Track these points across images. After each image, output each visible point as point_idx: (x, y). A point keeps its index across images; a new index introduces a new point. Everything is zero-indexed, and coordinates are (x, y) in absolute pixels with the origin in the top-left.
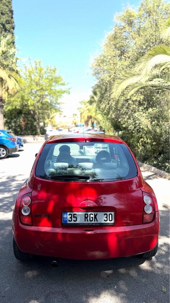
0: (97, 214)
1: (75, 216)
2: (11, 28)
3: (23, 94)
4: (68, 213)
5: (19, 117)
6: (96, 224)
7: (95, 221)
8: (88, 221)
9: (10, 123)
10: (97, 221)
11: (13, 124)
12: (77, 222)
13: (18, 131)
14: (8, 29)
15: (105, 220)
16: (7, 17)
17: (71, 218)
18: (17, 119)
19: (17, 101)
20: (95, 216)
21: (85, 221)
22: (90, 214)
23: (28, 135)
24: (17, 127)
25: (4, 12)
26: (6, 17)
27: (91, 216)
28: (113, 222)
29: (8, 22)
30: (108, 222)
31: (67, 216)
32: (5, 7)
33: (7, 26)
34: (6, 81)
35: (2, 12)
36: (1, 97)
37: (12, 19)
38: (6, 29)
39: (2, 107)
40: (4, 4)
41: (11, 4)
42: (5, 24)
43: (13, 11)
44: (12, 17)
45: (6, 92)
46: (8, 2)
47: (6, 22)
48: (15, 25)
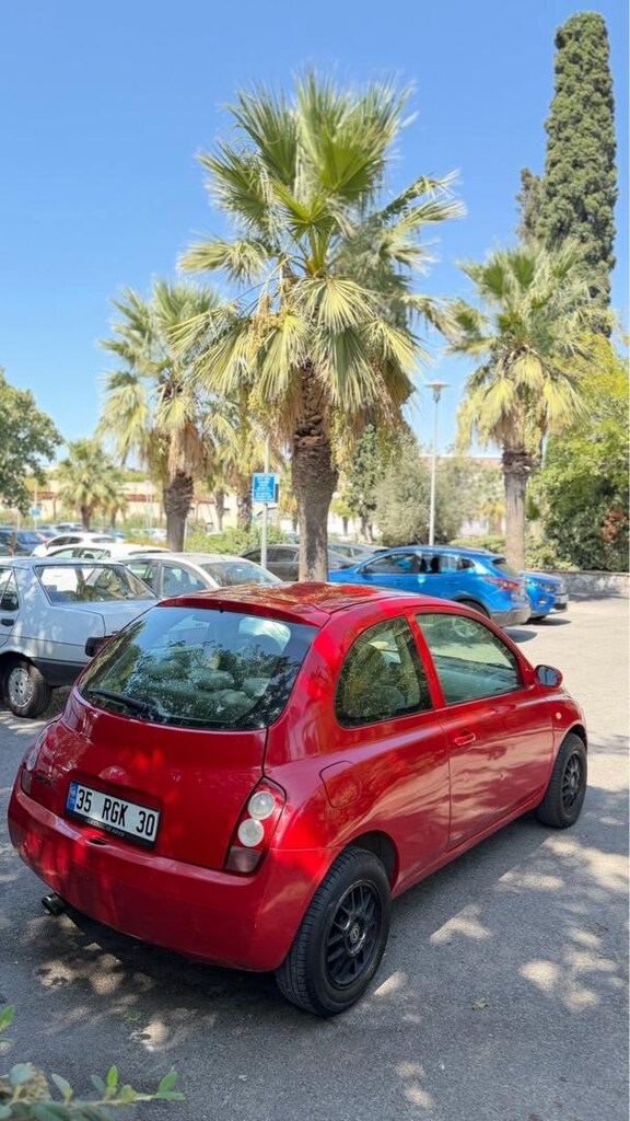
0: (127, 807)
1: (89, 798)
2: (601, 205)
4: (80, 787)
6: (120, 833)
7: (119, 823)
8: (107, 819)
9: (564, 525)
10: (123, 825)
11: (573, 531)
12: (89, 815)
13: (589, 554)
14: (591, 210)
15: (138, 829)
16: (590, 170)
17: (82, 800)
21: (103, 817)
22: (115, 804)
24: (586, 539)
25: (582, 158)
26: (587, 174)
27: (116, 808)
28: (151, 838)
29: (593, 187)
30: (143, 835)
31: (77, 794)
32: (589, 140)
33: (590, 202)
34: (541, 393)
35: (575, 161)
36: (522, 446)
37: (607, 172)
38: (584, 210)
39: (522, 477)
40: (586, 132)
41: (609, 125)
42: (583, 197)
43: (615, 145)
44: (610, 167)
45: (538, 429)
46: (599, 121)
47: (587, 187)
48: (616, 190)
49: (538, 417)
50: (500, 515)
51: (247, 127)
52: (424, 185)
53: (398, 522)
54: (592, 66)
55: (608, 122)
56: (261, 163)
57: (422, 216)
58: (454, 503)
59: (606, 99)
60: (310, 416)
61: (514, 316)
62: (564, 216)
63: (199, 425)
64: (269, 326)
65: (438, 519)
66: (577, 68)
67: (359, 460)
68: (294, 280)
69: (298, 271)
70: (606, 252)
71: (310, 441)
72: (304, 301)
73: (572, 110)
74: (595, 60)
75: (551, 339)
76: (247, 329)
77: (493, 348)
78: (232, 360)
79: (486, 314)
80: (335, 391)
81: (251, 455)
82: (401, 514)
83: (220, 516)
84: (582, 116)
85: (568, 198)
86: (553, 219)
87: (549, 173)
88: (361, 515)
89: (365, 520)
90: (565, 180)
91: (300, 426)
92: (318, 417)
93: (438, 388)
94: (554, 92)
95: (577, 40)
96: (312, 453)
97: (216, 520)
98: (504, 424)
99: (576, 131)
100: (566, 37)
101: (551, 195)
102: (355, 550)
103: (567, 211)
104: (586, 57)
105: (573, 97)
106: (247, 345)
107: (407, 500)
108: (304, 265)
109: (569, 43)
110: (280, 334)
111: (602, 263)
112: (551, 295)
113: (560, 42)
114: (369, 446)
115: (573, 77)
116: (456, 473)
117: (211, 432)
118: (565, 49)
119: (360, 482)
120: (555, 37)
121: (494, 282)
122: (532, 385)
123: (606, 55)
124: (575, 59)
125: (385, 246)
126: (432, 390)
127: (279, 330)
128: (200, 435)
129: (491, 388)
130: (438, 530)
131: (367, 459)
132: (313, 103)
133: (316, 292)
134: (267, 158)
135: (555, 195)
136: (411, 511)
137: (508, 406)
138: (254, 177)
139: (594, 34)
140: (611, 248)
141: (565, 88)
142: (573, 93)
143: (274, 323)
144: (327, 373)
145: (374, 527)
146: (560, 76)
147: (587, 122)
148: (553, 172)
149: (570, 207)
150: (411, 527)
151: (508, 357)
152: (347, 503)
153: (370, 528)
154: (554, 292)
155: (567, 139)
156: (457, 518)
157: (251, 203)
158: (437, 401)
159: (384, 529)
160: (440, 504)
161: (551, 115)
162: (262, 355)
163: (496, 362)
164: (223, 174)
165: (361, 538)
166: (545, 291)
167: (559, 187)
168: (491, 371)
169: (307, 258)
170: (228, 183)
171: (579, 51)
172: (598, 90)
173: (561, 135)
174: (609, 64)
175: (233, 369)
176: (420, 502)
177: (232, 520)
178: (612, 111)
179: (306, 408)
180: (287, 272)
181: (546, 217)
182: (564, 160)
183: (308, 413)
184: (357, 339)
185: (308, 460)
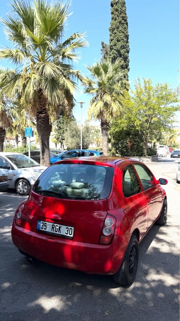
0: (61, 227)
1: (46, 225)
2: (125, 53)
3: (130, 115)
4: (42, 222)
5: (126, 138)
6: (59, 235)
7: (59, 232)
8: (54, 231)
9: (117, 144)
10: (60, 232)
11: (120, 145)
12: (47, 230)
13: (124, 152)
14: (122, 54)
15: (66, 233)
16: (122, 42)
17: (43, 226)
18: (124, 141)
19: (124, 123)
20: (60, 228)
21: (52, 231)
22: (56, 226)
23: (134, 156)
24: (123, 148)
25: (120, 39)
26: (121, 44)
27: (57, 227)
28: (72, 236)
29: (123, 47)
30: (68, 235)
31: (41, 224)
32: (121, 34)
33: (122, 51)
34: (111, 105)
35: (118, 40)
36: (106, 121)
37: (127, 43)
38: (121, 54)
39: (107, 129)
40: (120, 31)
41: (127, 30)
42: (120, 50)
43: (128, 36)
44: (127, 42)
45: (110, 116)
46: (124, 28)
47: (121, 47)
48: (129, 49)
49: (110, 112)
50: (100, 142)
51: (17, 11)
52: (75, 35)
53: (71, 144)
54: (121, 12)
55: (127, 29)
56: (22, 23)
57: (75, 45)
58: (87, 138)
59: (126, 22)
60: (42, 107)
61: (103, 82)
62: (115, 55)
63: (7, 113)
64: (27, 77)
65: (83, 143)
66: (117, 13)
67: (59, 126)
68: (35, 63)
69: (36, 61)
70: (127, 66)
71: (42, 115)
72: (38, 69)
73: (116, 25)
74: (122, 11)
75: (113, 89)
76: (19, 78)
77: (97, 91)
78: (14, 88)
79: (95, 81)
80: (49, 98)
81: (26, 124)
82: (72, 141)
83: (17, 143)
84: (119, 27)
85: (116, 50)
86: (112, 56)
87: (110, 43)
88: (60, 142)
89: (62, 143)
90: (115, 45)
91: (39, 110)
92: (44, 108)
93: (82, 103)
94: (111, 19)
95: (117, 5)
96: (43, 119)
97: (16, 145)
98: (101, 114)
99: (118, 31)
100: (113, 4)
101: (111, 49)
102: (59, 152)
103: (116, 54)
104: (120, 10)
105: (116, 21)
106: (20, 83)
107: (74, 137)
108: (38, 58)
109: (115, 5)
110: (30, 80)
111: (126, 69)
112: (113, 76)
113: (112, 5)
114: (62, 121)
115: (116, 15)
116: (87, 129)
117: (11, 115)
118: (114, 7)
119: (60, 132)
120: (110, 4)
121: (97, 72)
122: (108, 102)
123: (125, 10)
124: (117, 10)
125: (64, 53)
126: (80, 104)
127: (30, 78)
128: (7, 116)
129: (97, 103)
130: (83, 146)
131: (61, 125)
132: (39, 5)
133: (42, 66)
134: (24, 23)
135: (112, 49)
136: (75, 140)
137: (102, 109)
138: (20, 28)
139: (122, 3)
140: (128, 65)
141: (114, 18)
142: (116, 20)
143: (28, 76)
144: (47, 93)
145: (65, 146)
146: (113, 15)
147: (120, 28)
148: (111, 43)
149: (117, 53)
150: (75, 145)
151: (101, 94)
152: (56, 139)
153: (63, 146)
154: (114, 75)
155: (115, 33)
156: (88, 142)
157: (19, 38)
158: (82, 107)
159: (67, 146)
160: (83, 138)
161: (110, 26)
162: (25, 86)
163: (98, 96)
164: (9, 26)
165: (61, 149)
166: (111, 75)
167: (113, 47)
168: (97, 98)
169: (39, 56)
170: (12, 31)
171: (117, 8)
172: (123, 19)
173: (113, 32)
174: (126, 12)
175: (15, 91)
176: (78, 138)
177: (20, 144)
178: (127, 26)
179: (40, 104)
180: (32, 61)
181: (110, 56)
182: (115, 39)
183: (41, 106)
184: (56, 82)
185: (42, 122)
